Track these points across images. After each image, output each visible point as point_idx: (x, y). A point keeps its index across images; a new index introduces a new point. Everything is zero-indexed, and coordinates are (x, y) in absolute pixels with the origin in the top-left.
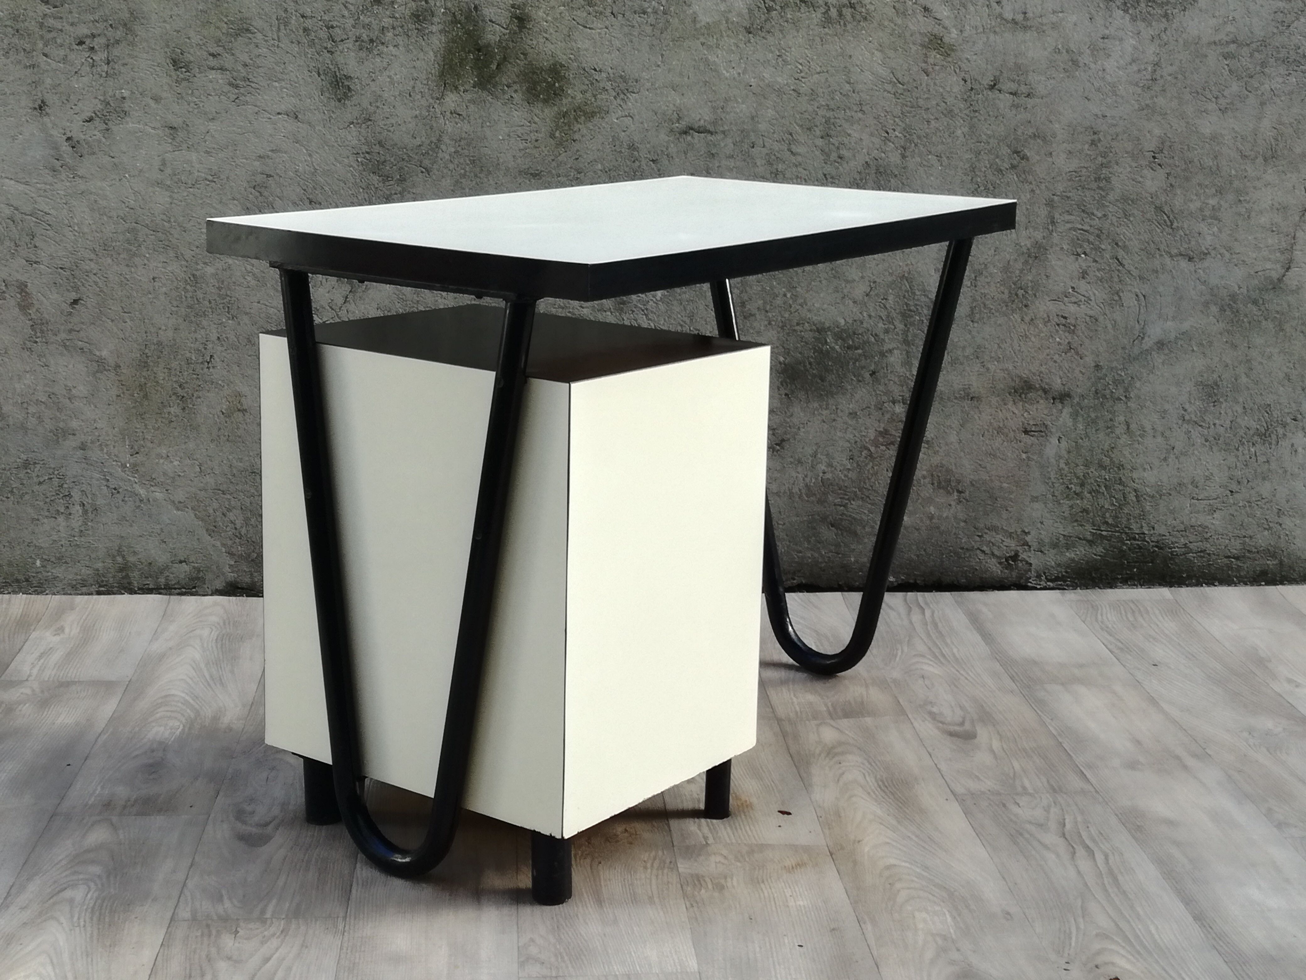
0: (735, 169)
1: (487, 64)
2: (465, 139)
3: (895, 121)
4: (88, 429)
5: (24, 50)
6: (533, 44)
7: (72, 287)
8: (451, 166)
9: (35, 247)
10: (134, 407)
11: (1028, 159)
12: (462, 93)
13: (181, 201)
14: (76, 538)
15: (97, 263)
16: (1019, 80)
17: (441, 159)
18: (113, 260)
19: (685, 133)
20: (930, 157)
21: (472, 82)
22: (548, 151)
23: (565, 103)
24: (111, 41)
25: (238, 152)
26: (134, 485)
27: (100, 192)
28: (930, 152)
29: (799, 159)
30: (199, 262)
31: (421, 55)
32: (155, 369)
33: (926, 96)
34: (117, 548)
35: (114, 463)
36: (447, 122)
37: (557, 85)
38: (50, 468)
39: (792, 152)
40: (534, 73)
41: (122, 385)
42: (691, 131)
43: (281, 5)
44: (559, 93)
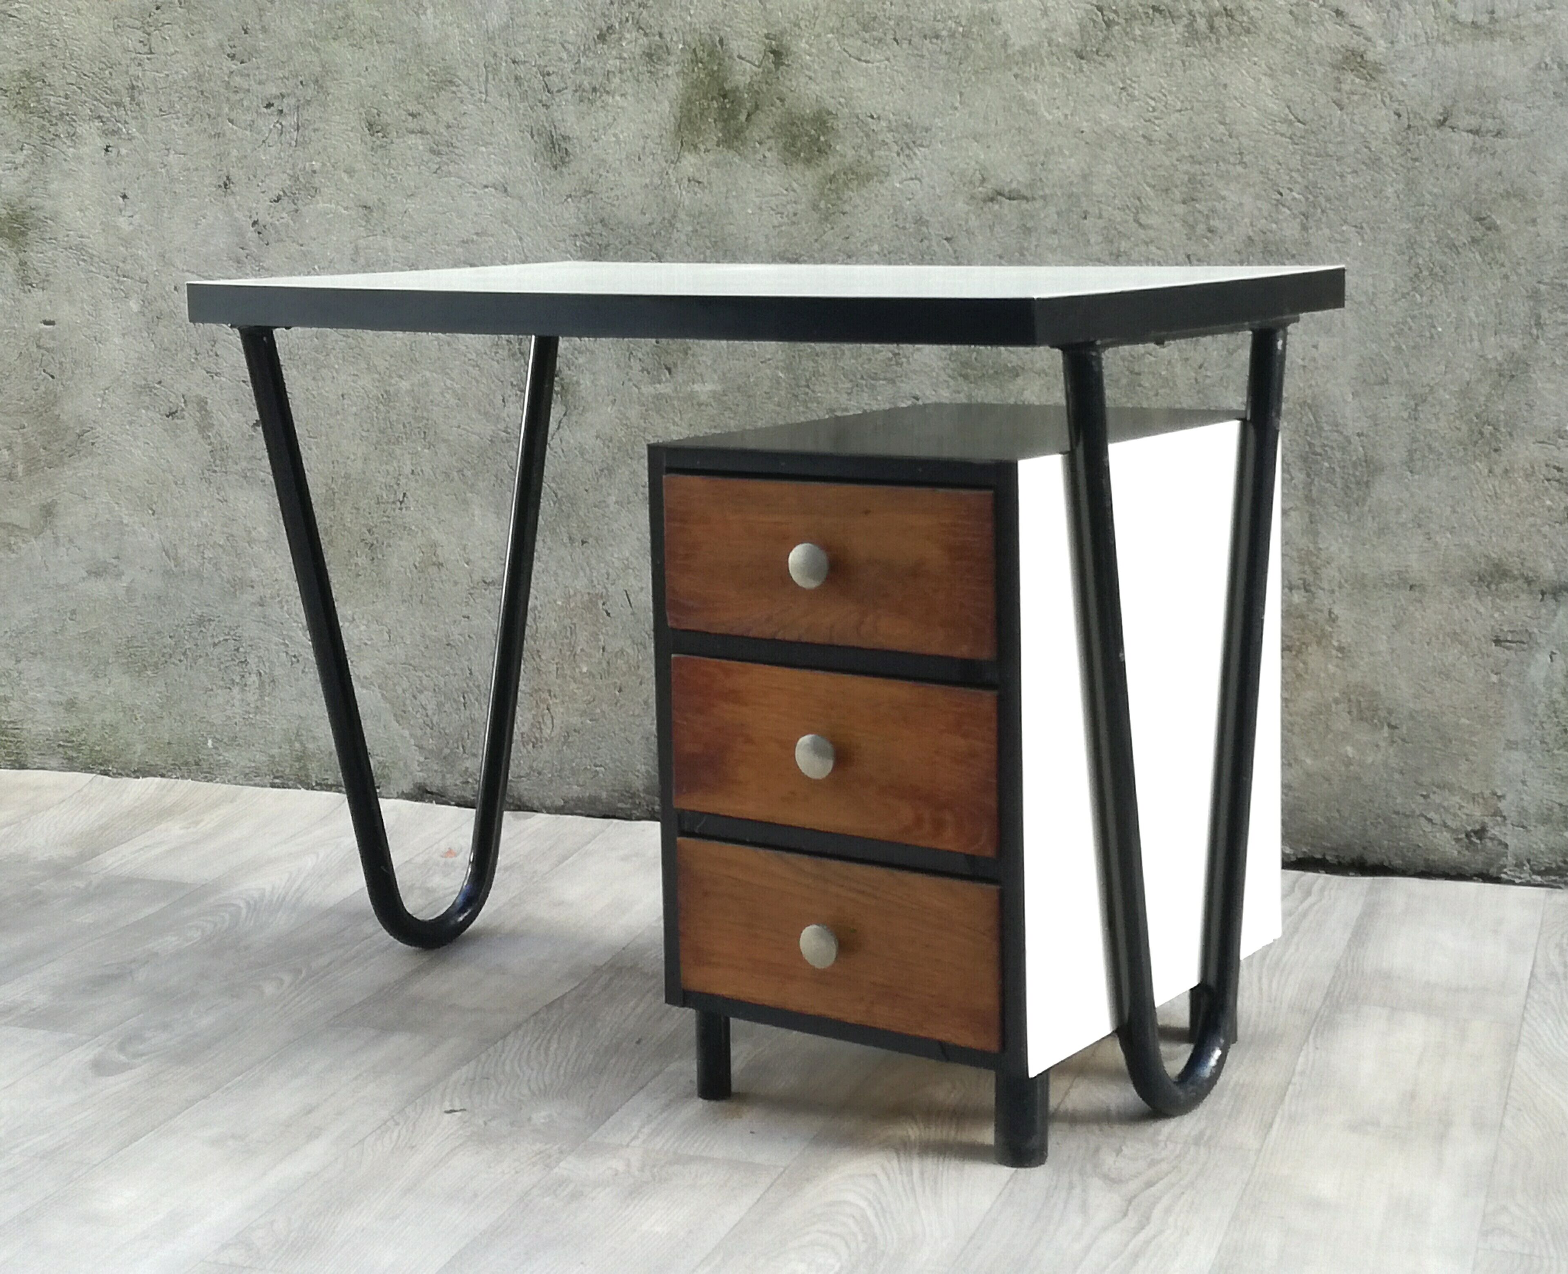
0: (1059, 249)
1: (733, 115)
3: (1291, 177)
4: (268, 582)
11: (1497, 229)
14: (251, 716)
16: (1483, 112)
19: (992, 200)
20: (1344, 228)
23: (832, 164)
28: (1345, 221)
29: (1152, 233)
34: (295, 731)
35: (295, 624)
37: (822, 139)
38: (226, 626)
40: (793, 124)
42: (999, 197)
43: (489, 48)
44: (823, 151)
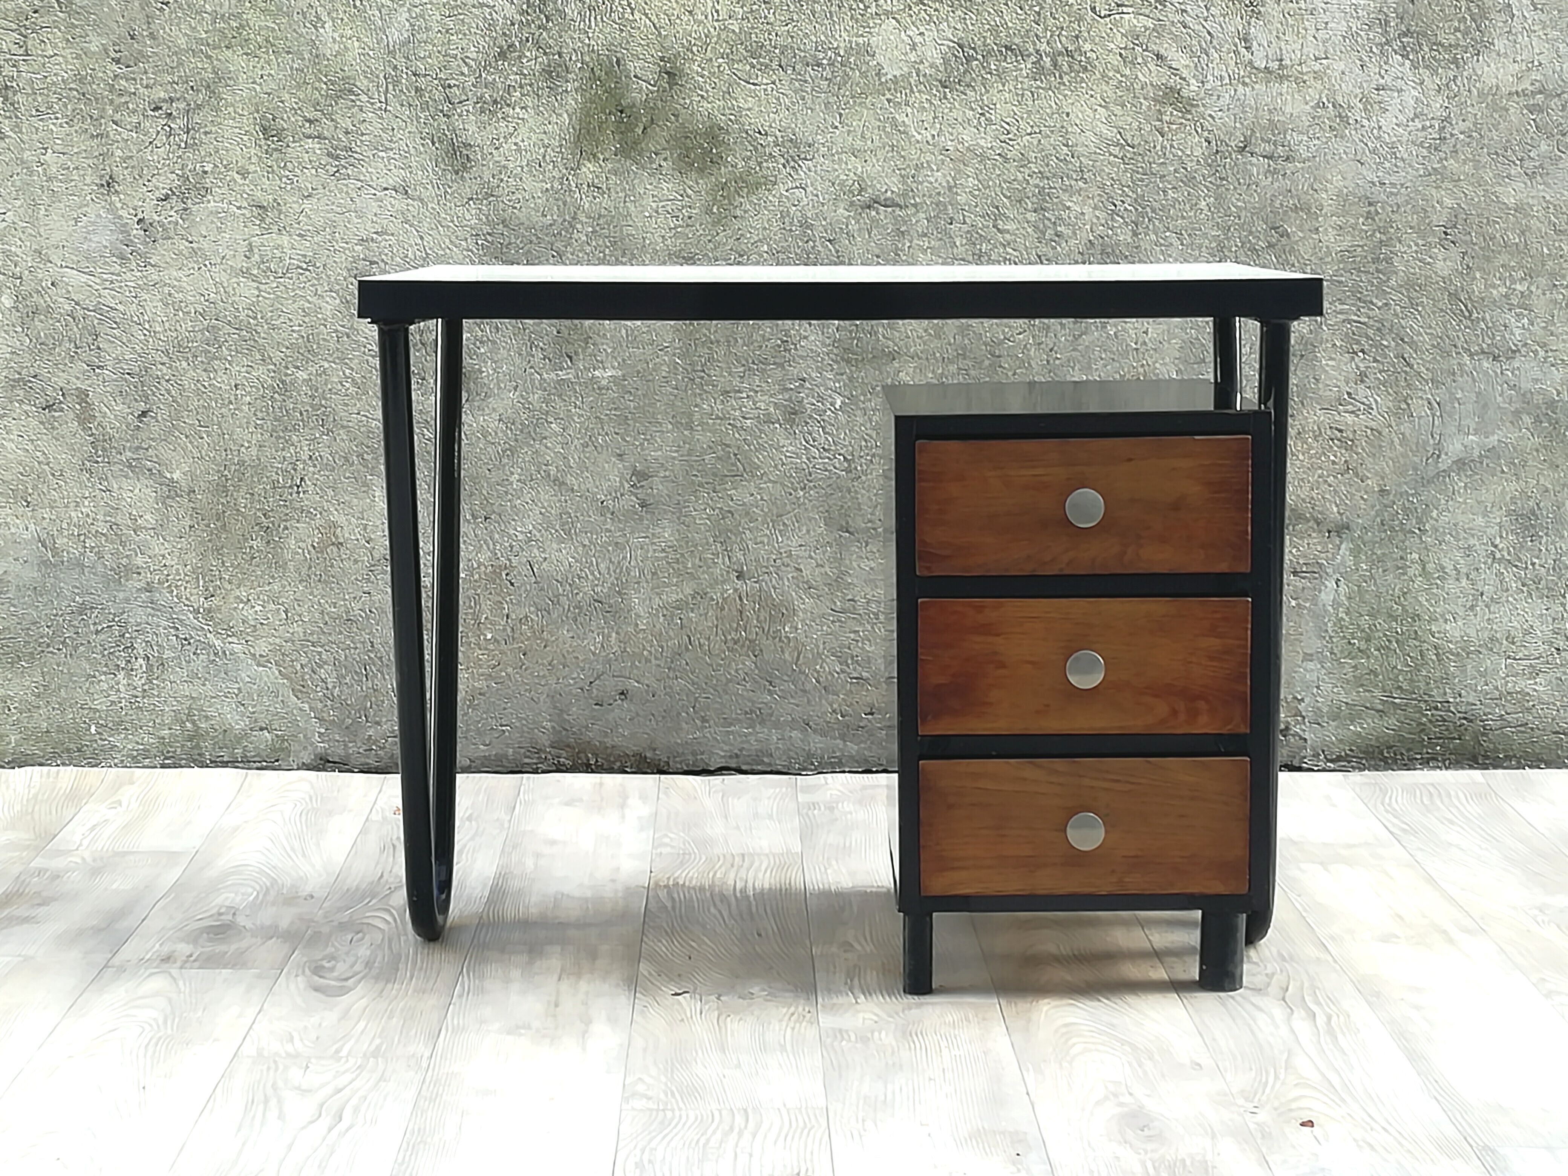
0: (929, 250)
1: (631, 128)
2: (605, 216)
3: (1123, 191)
4: (156, 567)
5: (91, 117)
6: (686, 103)
7: (140, 396)
8: (588, 249)
9: (99, 348)
10: (209, 541)
11: (1288, 236)
12: (601, 162)
13: (269, 293)
14: (138, 699)
15: (170, 368)
16: (1275, 141)
17: (576, 241)
18: (189, 364)
19: (869, 207)
20: (1168, 234)
21: (613, 149)
22: (704, 230)
23: (724, 173)
24: (192, 106)
25: (337, 234)
26: (208, 635)
27: (176, 283)
28: (1168, 228)
29: (1008, 237)
30: (290, 366)
31: (554, 119)
32: (235, 494)
33: (1162, 160)
34: (187, 712)
35: (186, 608)
36: (584, 196)
37: (714, 151)
38: (110, 613)
39: (998, 229)
40: (687, 137)
41: (197, 513)
42: (875, 205)
43: (389, 61)
44: (717, 161)
